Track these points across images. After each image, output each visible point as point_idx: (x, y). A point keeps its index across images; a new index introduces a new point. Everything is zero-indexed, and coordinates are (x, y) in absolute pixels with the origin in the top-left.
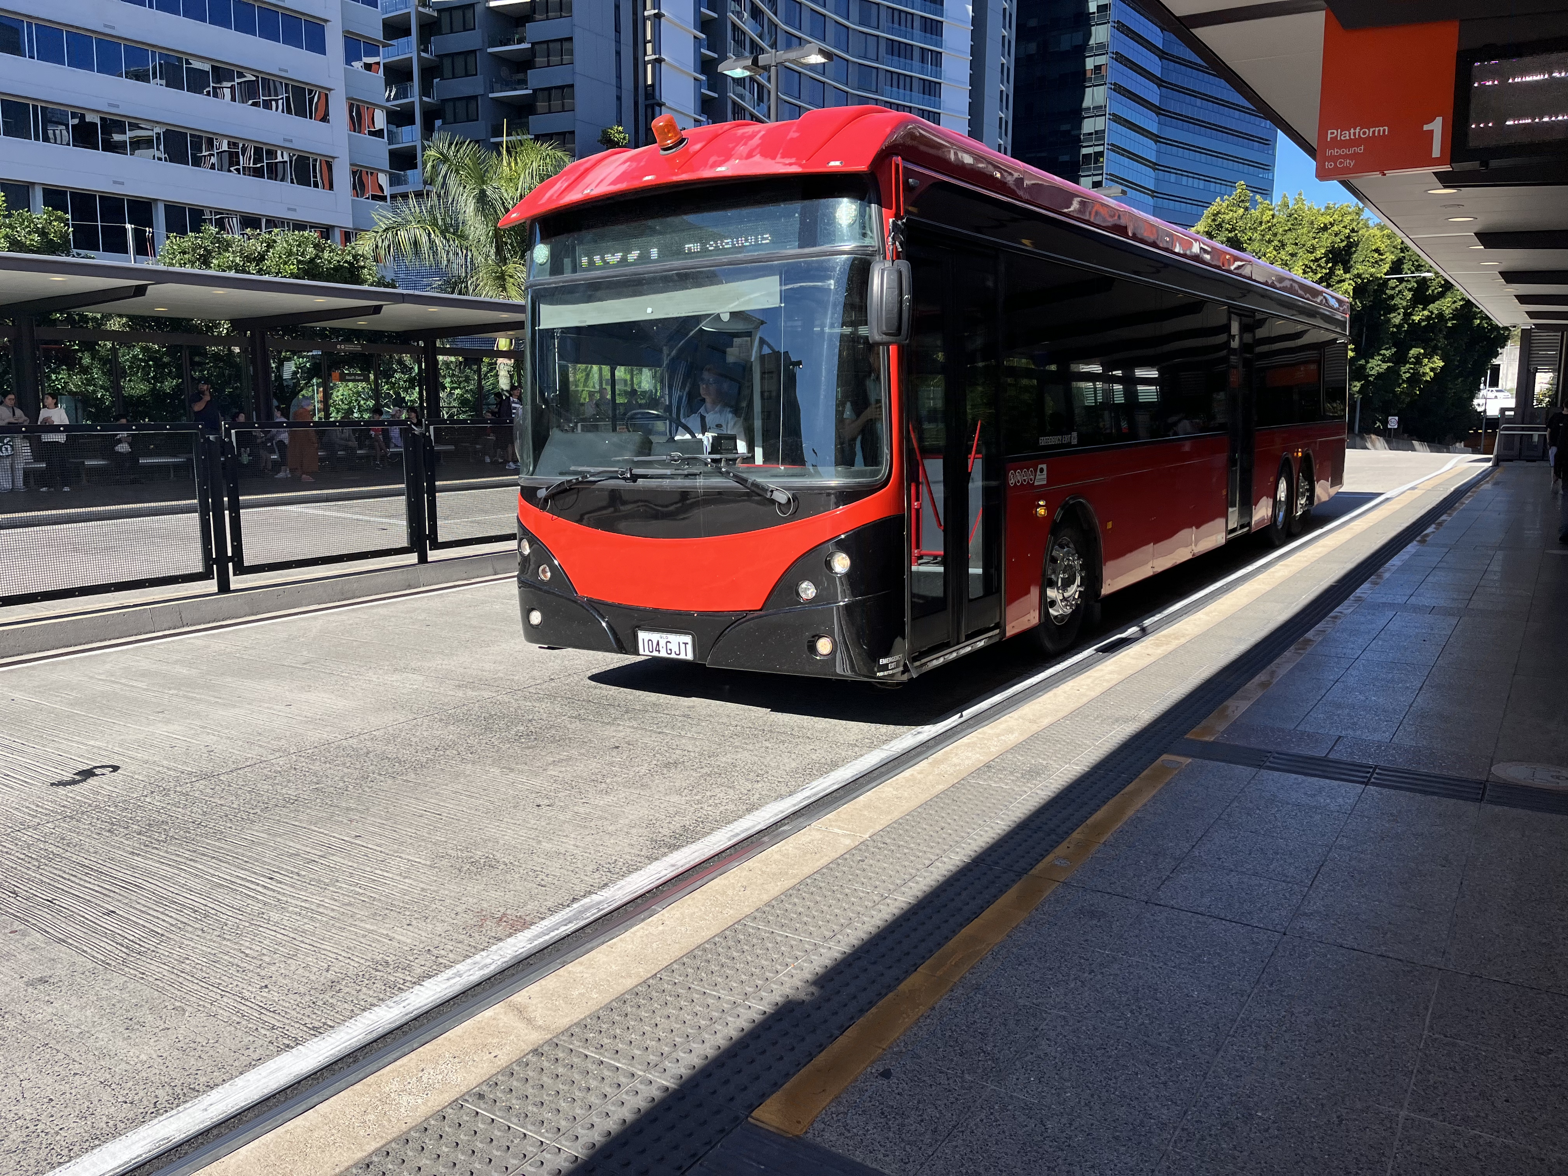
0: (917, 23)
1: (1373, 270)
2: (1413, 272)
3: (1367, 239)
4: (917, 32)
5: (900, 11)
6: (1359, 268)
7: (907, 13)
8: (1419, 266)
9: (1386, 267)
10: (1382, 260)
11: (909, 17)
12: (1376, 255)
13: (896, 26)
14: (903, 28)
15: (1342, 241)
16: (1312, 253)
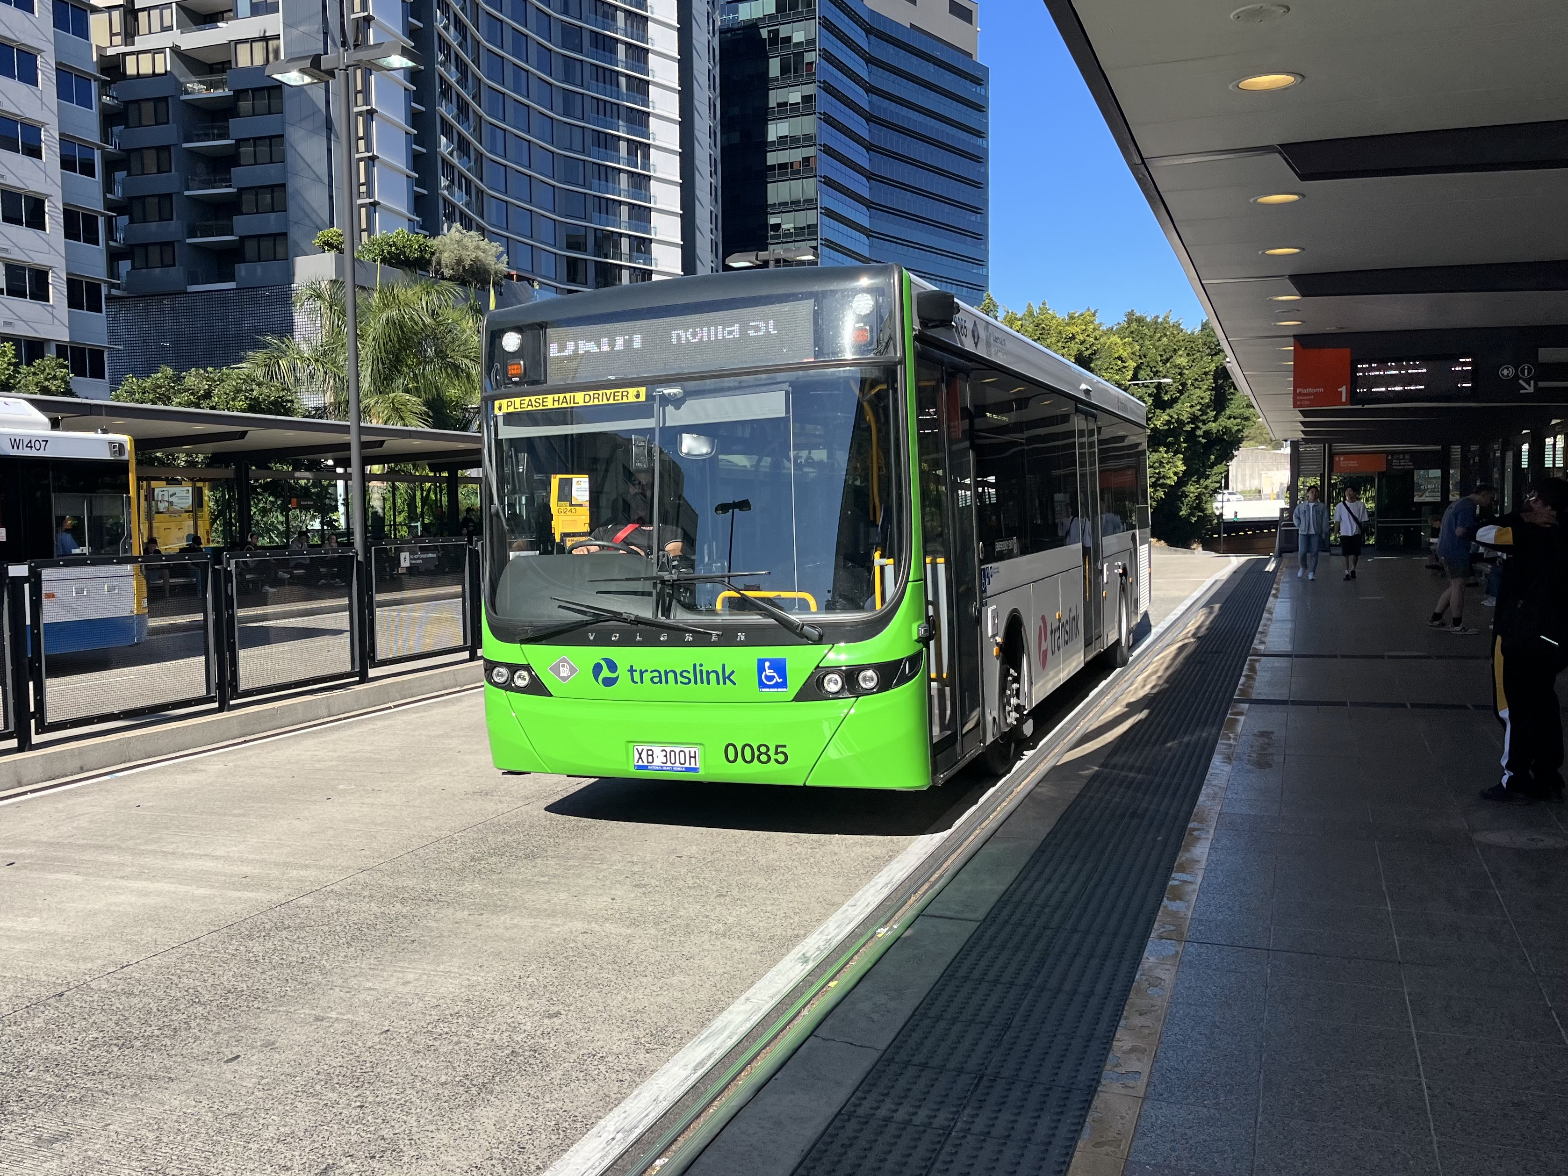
2: (1151, 379)
12: (1119, 362)
15: (1087, 349)
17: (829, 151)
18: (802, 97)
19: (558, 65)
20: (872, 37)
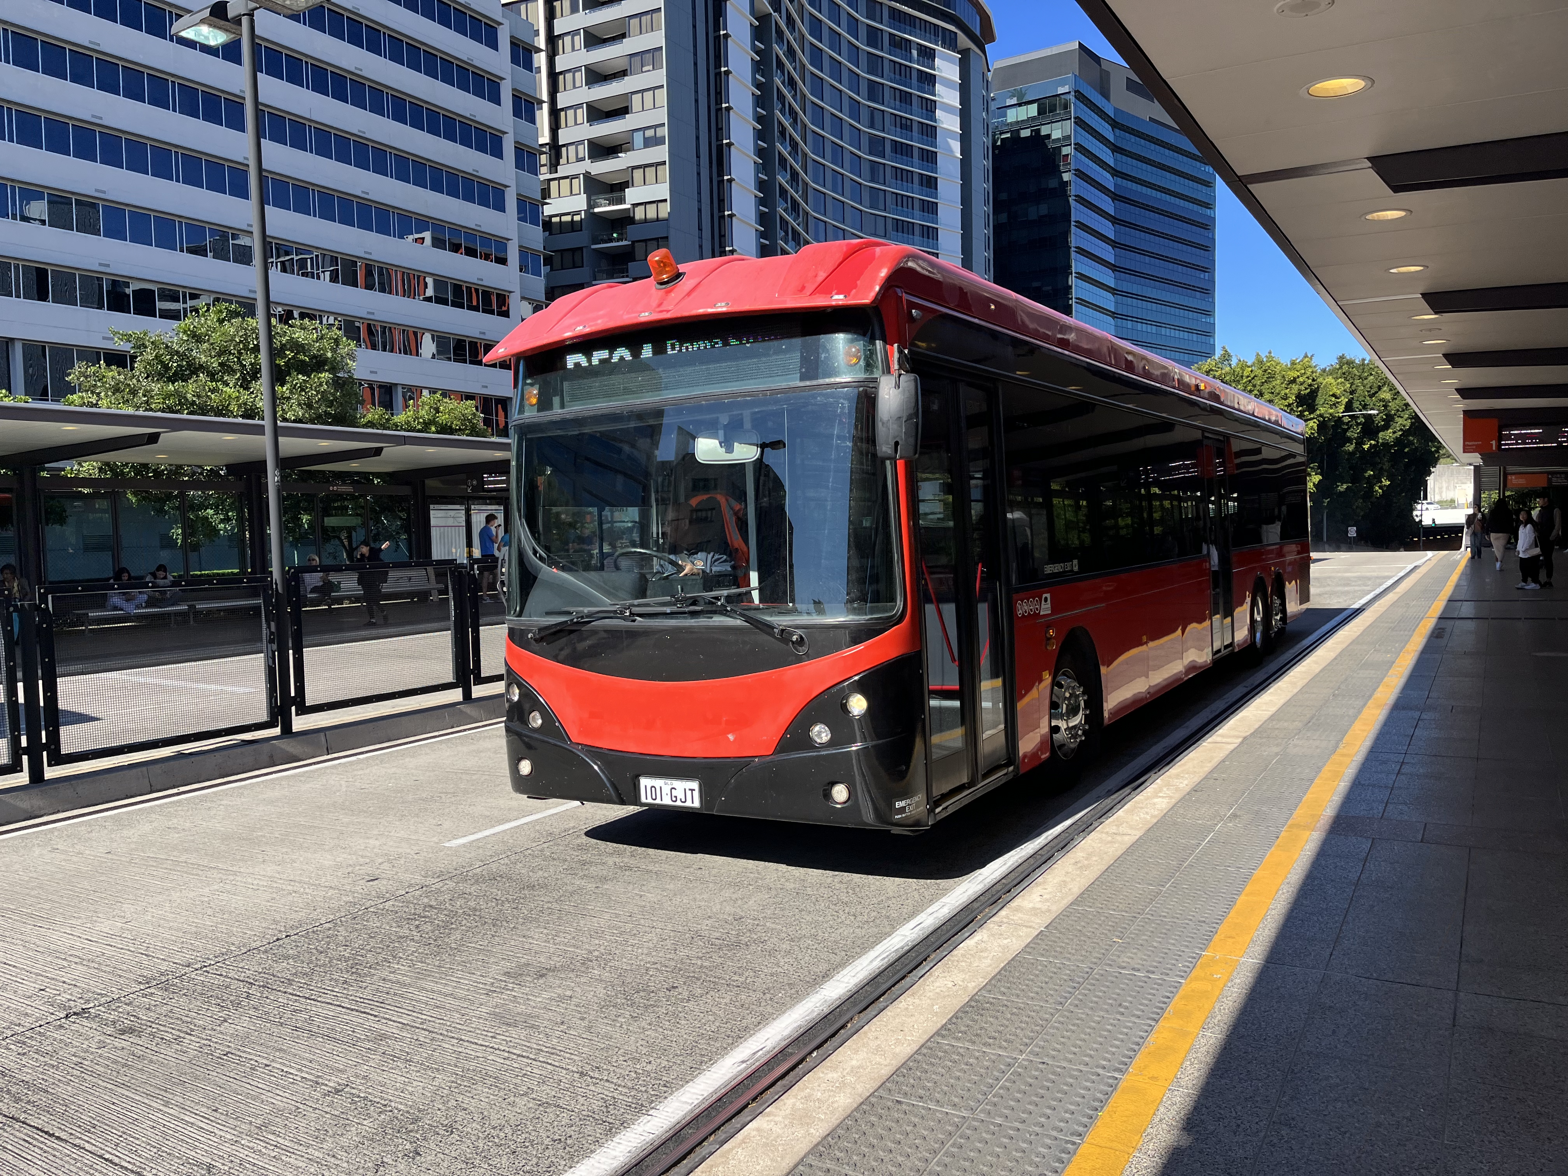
0: (917, 204)
1: (1331, 411)
2: (1360, 410)
3: (1325, 386)
4: (917, 212)
5: (902, 195)
6: (1322, 410)
7: (908, 197)
8: (1366, 405)
9: (1342, 408)
10: (1338, 403)
11: (910, 200)
12: (1333, 399)
13: (900, 208)
14: (905, 209)
15: (1306, 389)
16: (1285, 400)
17: (1081, 226)
18: (1059, 183)
19: (866, 169)
20: (1117, 131)
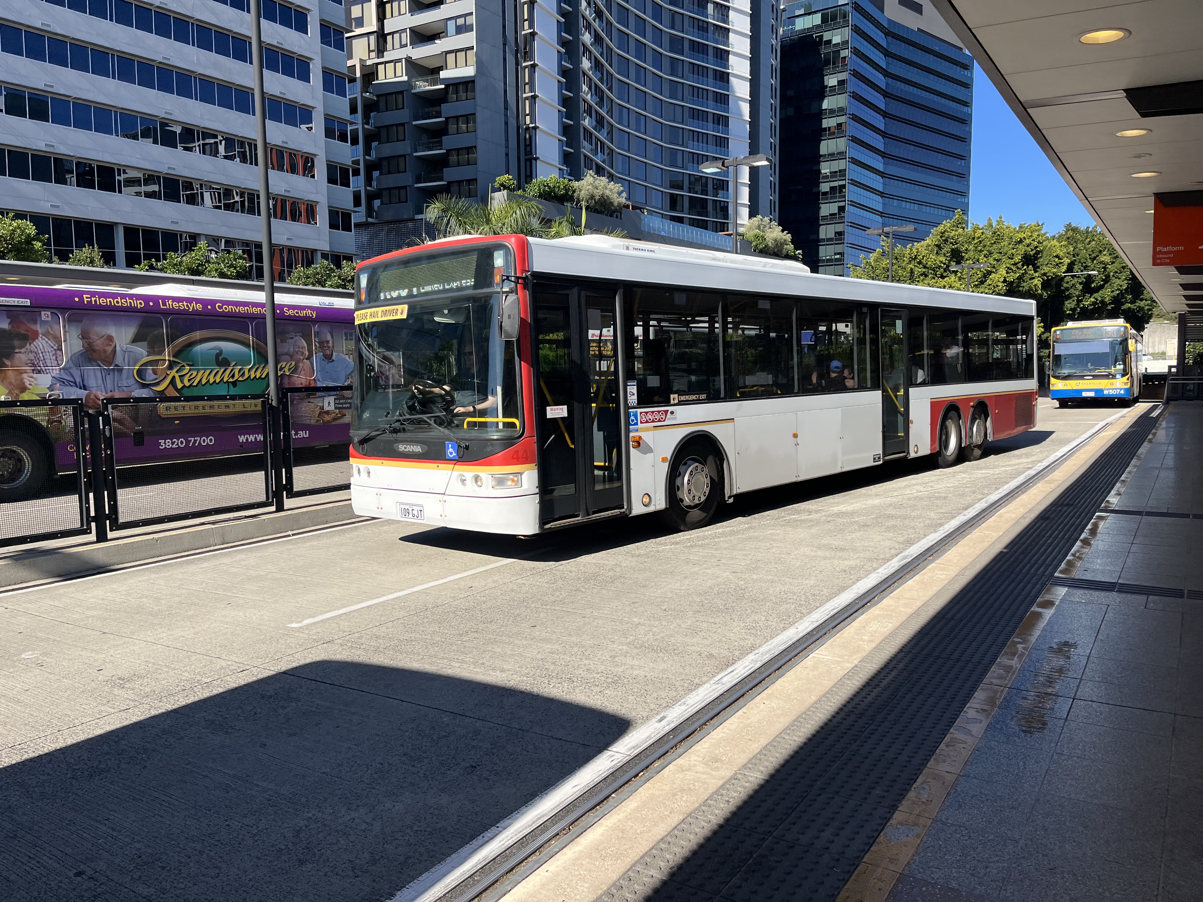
0: (710, 96)
2: (1082, 271)
3: (1050, 248)
4: (711, 103)
5: (698, 88)
6: (1046, 269)
7: (703, 89)
8: (1086, 266)
9: (1064, 268)
10: (1061, 263)
11: (705, 92)
12: (1057, 260)
13: (696, 98)
14: (700, 100)
15: (1032, 250)
17: (856, 118)
18: (838, 81)
19: (666, 64)
20: (890, 38)
